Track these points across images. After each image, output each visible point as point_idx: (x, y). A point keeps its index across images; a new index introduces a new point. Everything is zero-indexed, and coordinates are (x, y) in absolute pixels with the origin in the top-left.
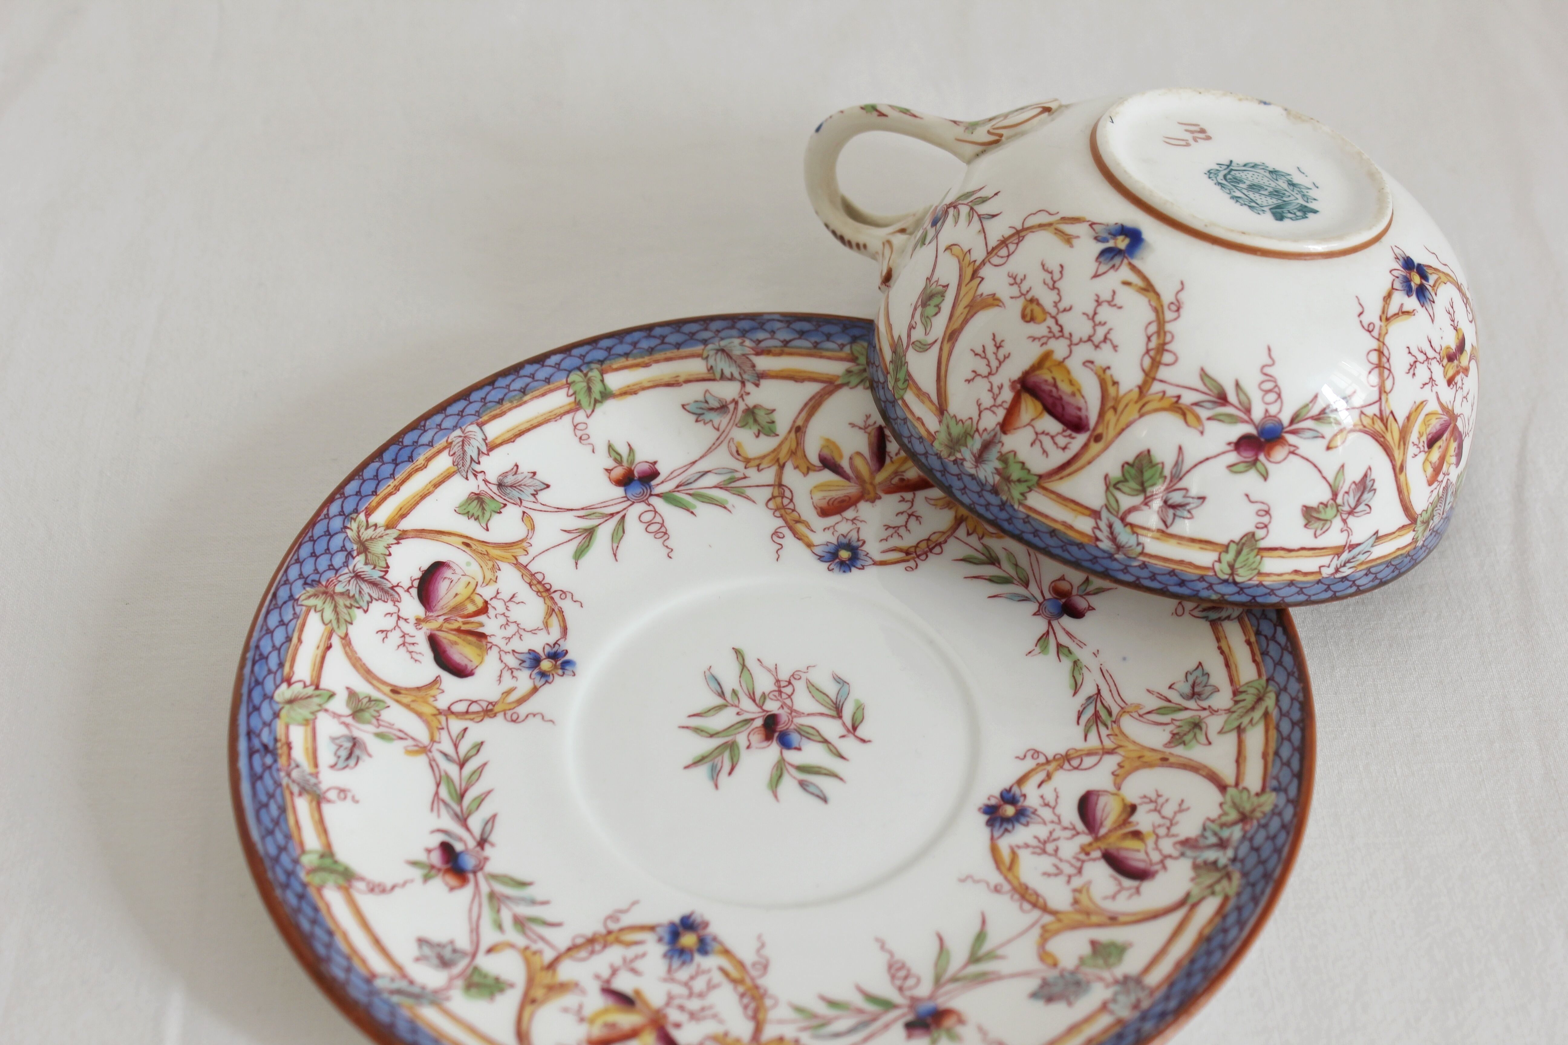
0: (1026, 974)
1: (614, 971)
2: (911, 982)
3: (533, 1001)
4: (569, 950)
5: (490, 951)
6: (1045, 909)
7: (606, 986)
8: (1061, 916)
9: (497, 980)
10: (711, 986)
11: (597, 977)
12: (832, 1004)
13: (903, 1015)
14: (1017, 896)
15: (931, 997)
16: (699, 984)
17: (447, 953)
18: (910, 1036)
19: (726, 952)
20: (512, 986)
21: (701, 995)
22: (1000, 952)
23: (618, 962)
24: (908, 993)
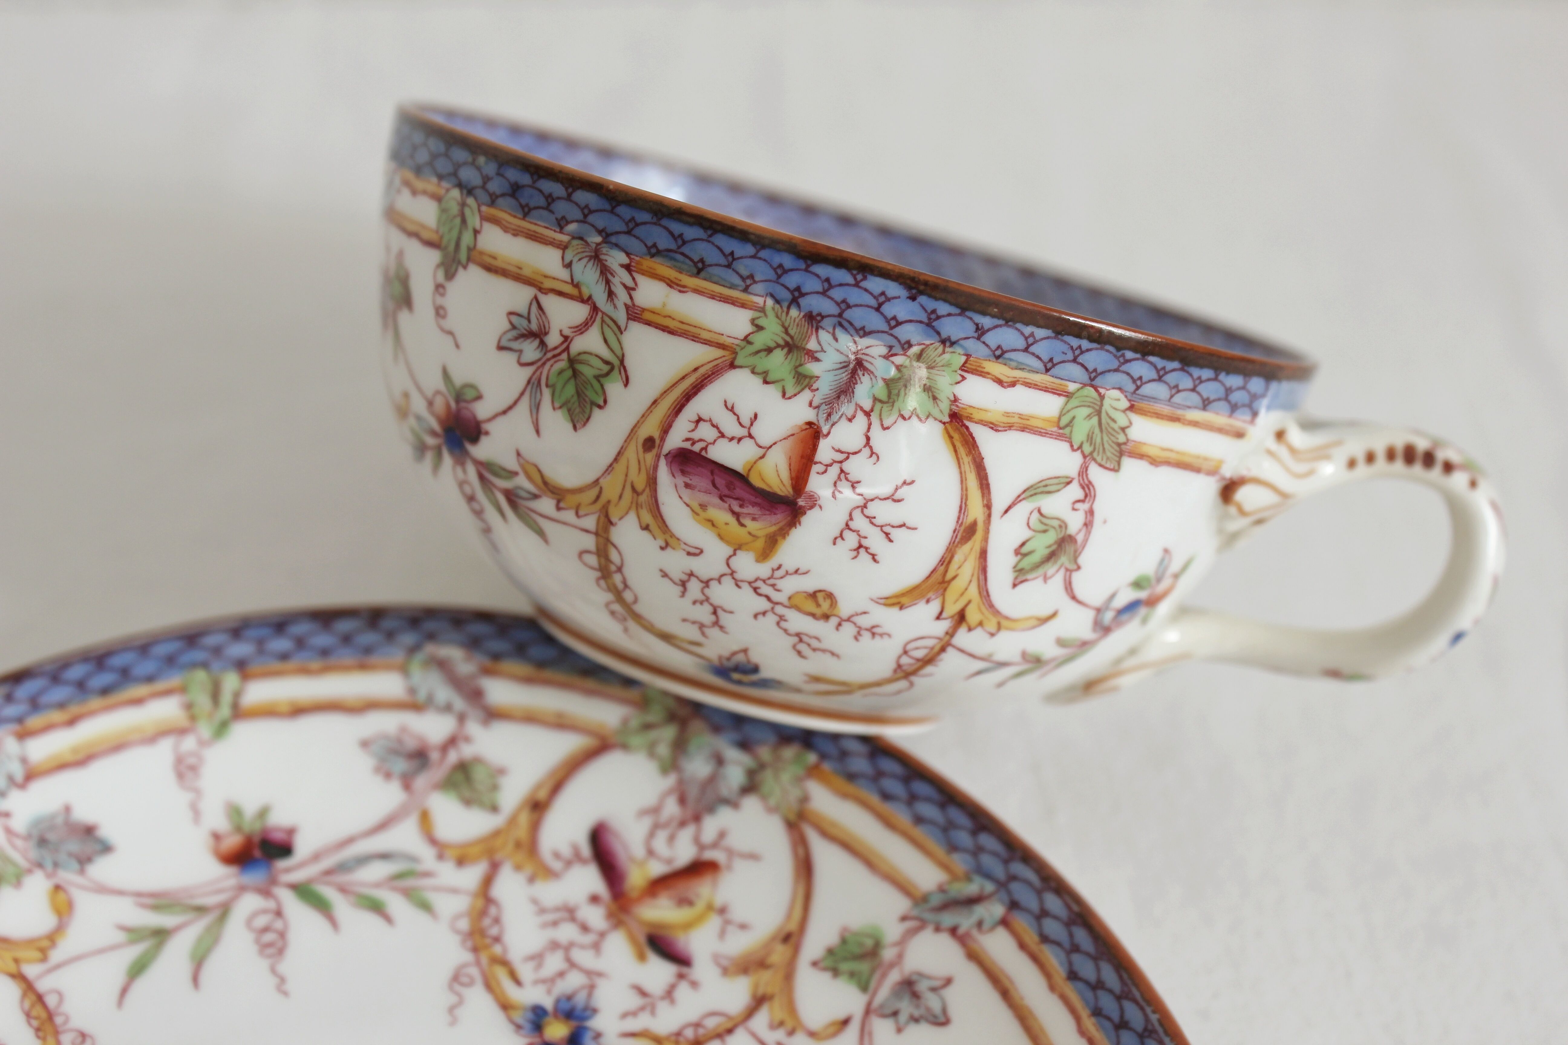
0: (102, 889)
1: (669, 994)
2: (261, 921)
3: (787, 938)
4: (730, 1031)
5: (846, 1022)
6: (28, 986)
7: (685, 970)
8: (12, 968)
9: (836, 972)
10: (537, 958)
11: (694, 984)
12: (377, 908)
13: (288, 870)
14: (59, 1020)
15: (242, 889)
16: (554, 963)
17: (906, 1007)
18: (291, 832)
19: (506, 1006)
20: (815, 964)
21: (554, 945)
22: (121, 937)
23: (663, 1007)
24: (271, 904)
